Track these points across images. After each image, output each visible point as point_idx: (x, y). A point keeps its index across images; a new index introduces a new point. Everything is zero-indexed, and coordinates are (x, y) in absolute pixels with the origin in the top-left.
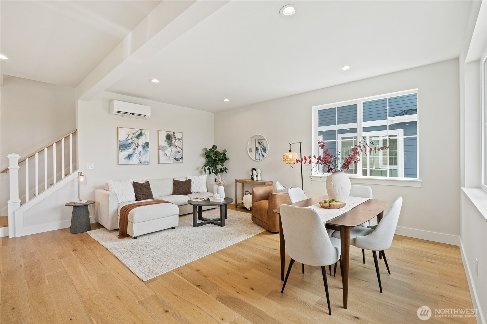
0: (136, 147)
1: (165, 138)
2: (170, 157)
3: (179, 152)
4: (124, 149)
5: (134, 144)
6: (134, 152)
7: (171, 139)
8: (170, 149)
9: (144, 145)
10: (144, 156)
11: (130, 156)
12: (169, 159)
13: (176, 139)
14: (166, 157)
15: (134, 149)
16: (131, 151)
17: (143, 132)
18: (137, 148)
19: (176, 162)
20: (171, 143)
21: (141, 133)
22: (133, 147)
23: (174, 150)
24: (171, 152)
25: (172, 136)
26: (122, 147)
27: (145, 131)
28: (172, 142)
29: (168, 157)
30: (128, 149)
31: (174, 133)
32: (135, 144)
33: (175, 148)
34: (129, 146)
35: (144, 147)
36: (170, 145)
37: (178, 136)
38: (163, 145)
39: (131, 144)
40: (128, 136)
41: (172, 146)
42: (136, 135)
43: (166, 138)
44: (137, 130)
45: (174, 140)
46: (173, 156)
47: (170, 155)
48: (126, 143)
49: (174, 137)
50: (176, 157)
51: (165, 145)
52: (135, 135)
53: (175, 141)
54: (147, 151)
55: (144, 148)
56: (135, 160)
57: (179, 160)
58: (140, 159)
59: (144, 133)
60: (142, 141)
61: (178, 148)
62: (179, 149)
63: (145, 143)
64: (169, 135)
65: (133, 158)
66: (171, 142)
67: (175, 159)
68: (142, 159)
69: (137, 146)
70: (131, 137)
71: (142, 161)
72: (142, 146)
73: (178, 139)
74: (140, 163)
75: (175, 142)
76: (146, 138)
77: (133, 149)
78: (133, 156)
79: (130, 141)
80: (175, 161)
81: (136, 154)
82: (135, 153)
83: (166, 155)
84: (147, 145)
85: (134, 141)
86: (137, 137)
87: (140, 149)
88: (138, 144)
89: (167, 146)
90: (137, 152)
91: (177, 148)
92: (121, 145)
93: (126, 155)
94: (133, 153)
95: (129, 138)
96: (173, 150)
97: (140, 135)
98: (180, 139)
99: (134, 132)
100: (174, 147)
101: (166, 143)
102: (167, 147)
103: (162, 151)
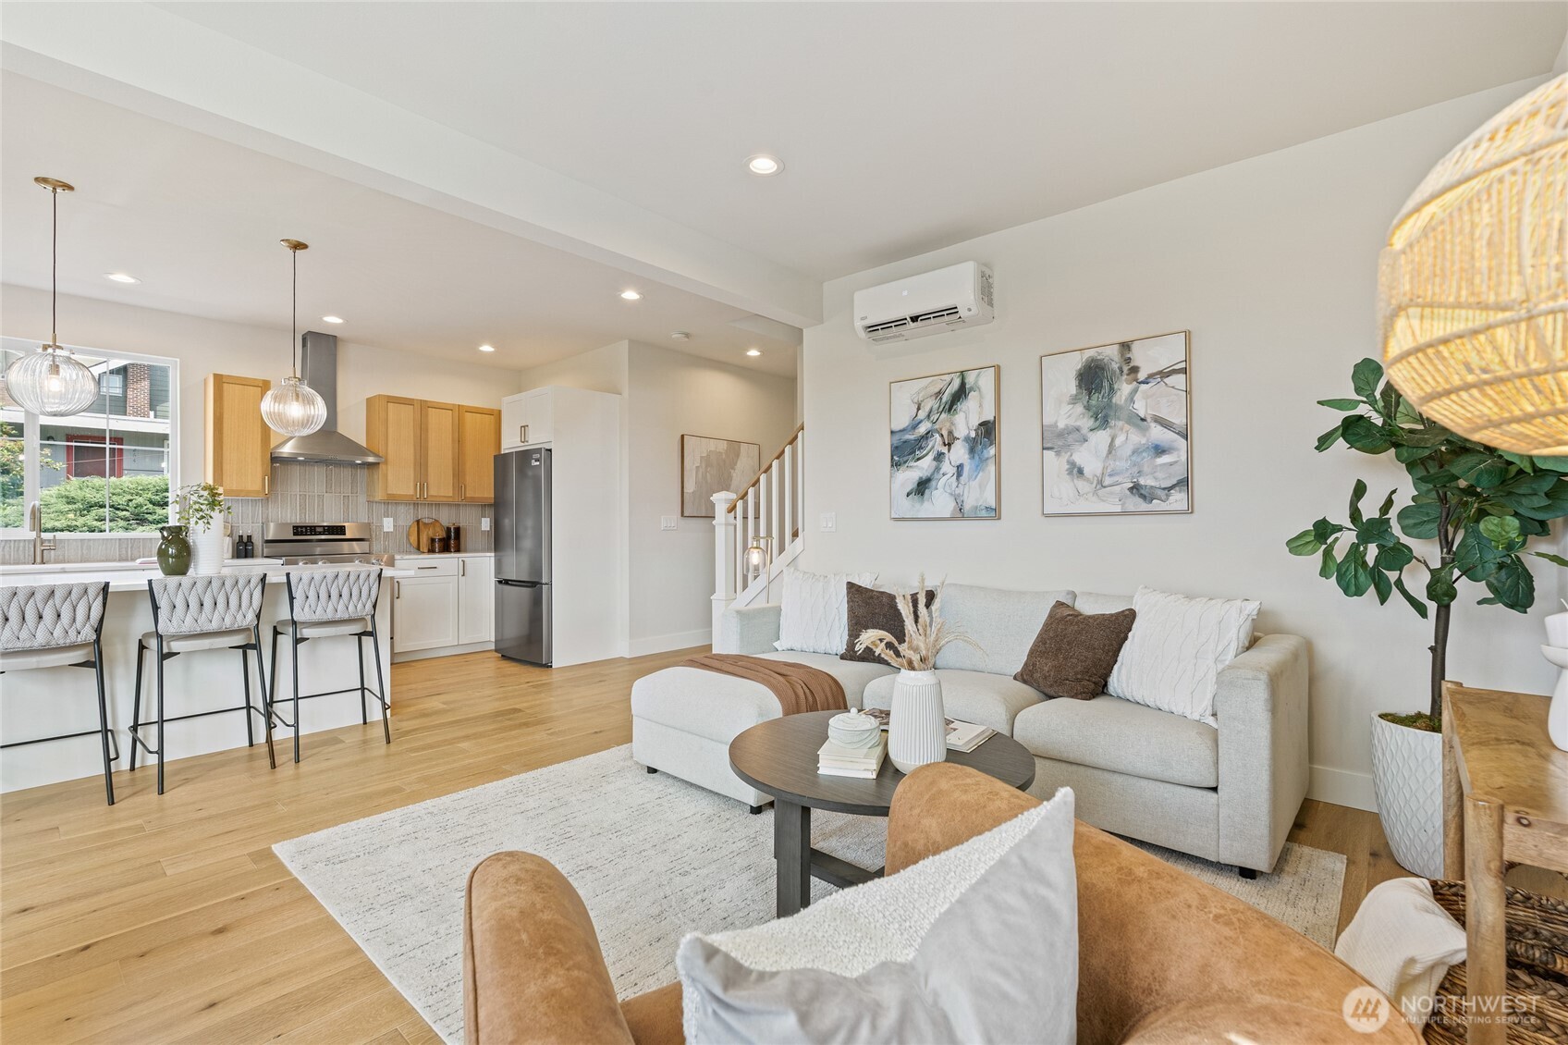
0: (945, 450)
1: (1072, 387)
2: (1101, 484)
3: (1159, 450)
4: (905, 459)
5: (937, 436)
6: (938, 469)
7: (1106, 384)
8: (1101, 438)
9: (973, 434)
10: (974, 484)
11: (922, 487)
12: (1095, 493)
13: (1142, 376)
14: (1080, 484)
15: (939, 457)
16: (925, 466)
17: (970, 379)
18: (949, 451)
19: (1144, 506)
20: (1109, 405)
21: (963, 384)
22: (933, 447)
23: (1128, 438)
24: (1110, 452)
25: (1115, 366)
26: (904, 451)
27: (979, 375)
28: (1114, 401)
29: (1088, 480)
30: (919, 459)
31: (1126, 346)
32: (942, 436)
33: (1132, 430)
34: (921, 448)
35: (974, 446)
36: (1103, 417)
37: (1149, 358)
38: (1061, 425)
39: (927, 438)
40: (919, 409)
41: (1112, 423)
42: (944, 399)
43: (1079, 386)
44: (948, 378)
45: (1124, 388)
46: (1117, 474)
47: (1099, 473)
48: (912, 437)
49: (1126, 369)
50: (1142, 481)
51: (1072, 422)
52: (941, 398)
53: (1136, 391)
54: (987, 459)
55: (972, 451)
56: (940, 501)
57: (1162, 494)
58: (959, 495)
59: (976, 382)
60: (966, 421)
61: (1153, 425)
62: (1158, 434)
63: (981, 425)
64: (1097, 367)
65: (935, 492)
66: (1110, 399)
67: (1136, 489)
68: (965, 498)
69: (949, 445)
70: (927, 409)
71: (967, 507)
72: (967, 439)
73: (1151, 376)
74: (960, 513)
75: (1131, 399)
76: (981, 406)
77: (935, 459)
78: (933, 483)
79: (922, 429)
80: (1135, 503)
81: (944, 475)
82: (941, 472)
83: (1081, 472)
84: (988, 431)
85: (937, 426)
86: (947, 407)
87: (959, 453)
88: (950, 433)
89: (1086, 423)
90: (947, 468)
91: (1144, 430)
92: (897, 447)
93: (912, 485)
94: (933, 474)
95: (922, 414)
96: (1118, 442)
97: (961, 393)
98: (1164, 374)
99: (937, 390)
100: (1127, 427)
101: (1079, 408)
102: (1085, 431)
103: (1058, 453)
